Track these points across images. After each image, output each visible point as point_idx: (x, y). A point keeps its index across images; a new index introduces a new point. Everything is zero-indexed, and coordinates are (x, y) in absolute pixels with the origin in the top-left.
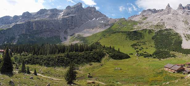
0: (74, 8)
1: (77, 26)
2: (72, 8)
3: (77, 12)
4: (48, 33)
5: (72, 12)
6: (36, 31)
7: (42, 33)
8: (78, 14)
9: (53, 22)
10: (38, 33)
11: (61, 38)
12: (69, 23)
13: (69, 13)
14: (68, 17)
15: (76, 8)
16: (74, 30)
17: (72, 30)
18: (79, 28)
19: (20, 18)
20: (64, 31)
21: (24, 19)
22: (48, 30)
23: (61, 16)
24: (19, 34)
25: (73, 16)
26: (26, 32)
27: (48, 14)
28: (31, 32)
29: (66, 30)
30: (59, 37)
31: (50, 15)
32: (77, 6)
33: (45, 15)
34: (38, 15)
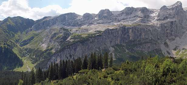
0: (173, 9)
1: (178, 36)
2: (170, 9)
3: (176, 16)
4: (149, 45)
5: (170, 15)
6: (133, 41)
7: (141, 44)
8: (178, 18)
9: (151, 29)
10: (136, 44)
11: (163, 52)
12: (168, 31)
13: (167, 17)
14: (166, 23)
15: (175, 10)
16: (175, 41)
17: (172, 42)
18: (180, 38)
19: (96, 18)
20: (163, 43)
21: (102, 19)
22: (148, 41)
23: (155, 20)
24: (113, 44)
25: (172, 22)
26: (120, 42)
27: (137, 16)
28: (127, 42)
29: (165, 41)
30: (161, 51)
31: (141, 17)
32: (177, 7)
33: (133, 16)
34: (123, 16)
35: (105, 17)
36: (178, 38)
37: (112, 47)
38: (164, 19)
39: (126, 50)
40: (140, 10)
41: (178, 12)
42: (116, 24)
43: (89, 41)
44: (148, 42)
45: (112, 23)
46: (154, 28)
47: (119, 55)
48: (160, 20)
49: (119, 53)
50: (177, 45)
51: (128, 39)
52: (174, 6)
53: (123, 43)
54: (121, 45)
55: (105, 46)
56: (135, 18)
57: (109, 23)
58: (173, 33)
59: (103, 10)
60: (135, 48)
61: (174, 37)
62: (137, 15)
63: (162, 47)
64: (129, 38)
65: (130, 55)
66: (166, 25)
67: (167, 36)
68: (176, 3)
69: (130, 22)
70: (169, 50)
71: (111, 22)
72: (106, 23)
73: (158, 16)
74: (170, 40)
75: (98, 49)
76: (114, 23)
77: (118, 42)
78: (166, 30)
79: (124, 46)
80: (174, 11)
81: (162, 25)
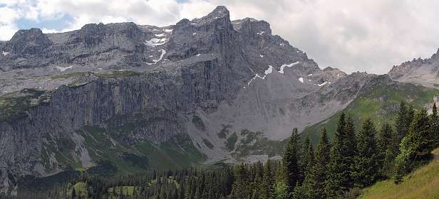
0: (207, 28)
2: (199, 29)
3: (217, 47)
4: (161, 125)
5: (201, 43)
7: (143, 124)
8: (222, 51)
9: (161, 84)
10: (132, 124)
12: (200, 87)
14: (195, 66)
15: (213, 29)
16: (219, 112)
17: (211, 115)
18: (231, 105)
19: (5, 54)
20: (191, 117)
21: (24, 57)
22: (160, 116)
23: (162, 56)
24: (77, 126)
25: (209, 62)
26: (94, 121)
27: (117, 48)
28: (109, 120)
29: (194, 113)
30: (188, 139)
31: (129, 52)
32: (217, 22)
33: (107, 48)
34: (80, 49)
35: (32, 51)
36: (224, 105)
37: (77, 132)
38: (187, 55)
39: (111, 140)
40: (123, 32)
41: (221, 35)
42: (63, 69)
43: (27, 119)
44: (158, 119)
45: (51, 68)
46: (168, 80)
47: (100, 153)
48: (177, 56)
49: (98, 147)
50: (226, 124)
51: (111, 113)
52: (210, 21)
53: (101, 121)
54: (97, 129)
55: (61, 131)
56: (111, 53)
57: (44, 66)
58: (211, 90)
59: (24, 31)
60: (131, 135)
61: (214, 102)
62: (116, 44)
63: (190, 129)
64: (114, 108)
65: (125, 154)
66: (193, 71)
67: (197, 101)
68: (215, 12)
69: (98, 63)
70: (208, 135)
71: (48, 64)
72: (36, 66)
73: (169, 47)
74: (205, 109)
75: (45, 140)
76: (58, 67)
77: (89, 120)
78: (195, 85)
79: (104, 130)
80: (211, 32)
81: (185, 72)
